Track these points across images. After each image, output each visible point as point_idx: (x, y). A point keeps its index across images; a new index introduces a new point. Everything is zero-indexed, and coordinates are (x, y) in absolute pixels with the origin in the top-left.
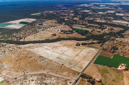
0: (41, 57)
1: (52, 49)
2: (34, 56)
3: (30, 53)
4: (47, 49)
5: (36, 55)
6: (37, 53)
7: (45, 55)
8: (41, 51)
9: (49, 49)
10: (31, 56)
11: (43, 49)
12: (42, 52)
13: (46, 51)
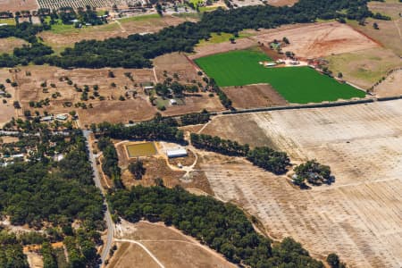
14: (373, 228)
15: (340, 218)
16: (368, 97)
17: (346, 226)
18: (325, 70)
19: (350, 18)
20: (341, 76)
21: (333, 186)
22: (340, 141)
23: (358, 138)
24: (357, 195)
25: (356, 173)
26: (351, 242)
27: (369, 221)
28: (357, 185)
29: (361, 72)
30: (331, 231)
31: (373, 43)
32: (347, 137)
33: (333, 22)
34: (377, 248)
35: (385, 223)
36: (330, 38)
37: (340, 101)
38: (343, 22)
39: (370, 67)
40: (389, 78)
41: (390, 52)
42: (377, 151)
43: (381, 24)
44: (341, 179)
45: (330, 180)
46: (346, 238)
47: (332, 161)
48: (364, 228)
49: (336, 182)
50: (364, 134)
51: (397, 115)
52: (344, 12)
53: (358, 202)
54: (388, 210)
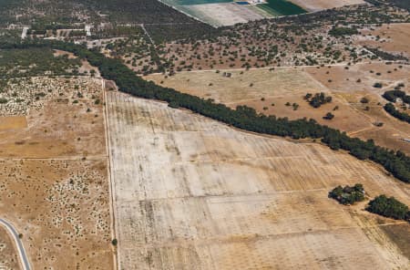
14: (308, 160)
17: (325, 162)
23: (298, 234)
25: (310, 200)
27: (308, 164)
28: (311, 189)
42: (283, 219)
45: (333, 195)
48: (313, 161)
49: (328, 193)
53: (314, 176)
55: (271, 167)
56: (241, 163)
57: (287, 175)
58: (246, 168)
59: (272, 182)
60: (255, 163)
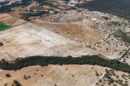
0: (57, 33)
1: (41, 41)
2: (64, 34)
3: (71, 37)
4: (49, 41)
5: (62, 35)
6: (62, 36)
7: (53, 34)
8: (56, 39)
9: (45, 40)
10: (68, 35)
11: (54, 42)
12: (55, 37)
13: (50, 38)
14: (11, 51)
15: (5, 52)
16: (11, 27)
18: (2, 23)
19: (7, 12)
20: (5, 24)
21: (3, 46)
22: (4, 37)
24: (8, 46)
25: (8, 42)
26: (7, 55)
27: (11, 50)
28: (8, 44)
29: (10, 22)
30: (3, 55)
31: (12, 16)
32: (6, 36)
33: (4, 13)
34: (12, 55)
35: (14, 50)
36: (3, 17)
37: (5, 29)
38: (6, 13)
39: (11, 21)
40: (15, 22)
41: (15, 17)
43: (14, 12)
44: (5, 44)
46: (6, 55)
47: (3, 41)
48: (9, 52)
49: (4, 45)
50: (10, 34)
51: (17, 29)
52: (6, 11)
53: (8, 48)
54: (15, 47)
55: (20, 46)
56: (28, 44)
57: (16, 45)
58: (27, 43)
59: (18, 43)
60: (25, 45)
